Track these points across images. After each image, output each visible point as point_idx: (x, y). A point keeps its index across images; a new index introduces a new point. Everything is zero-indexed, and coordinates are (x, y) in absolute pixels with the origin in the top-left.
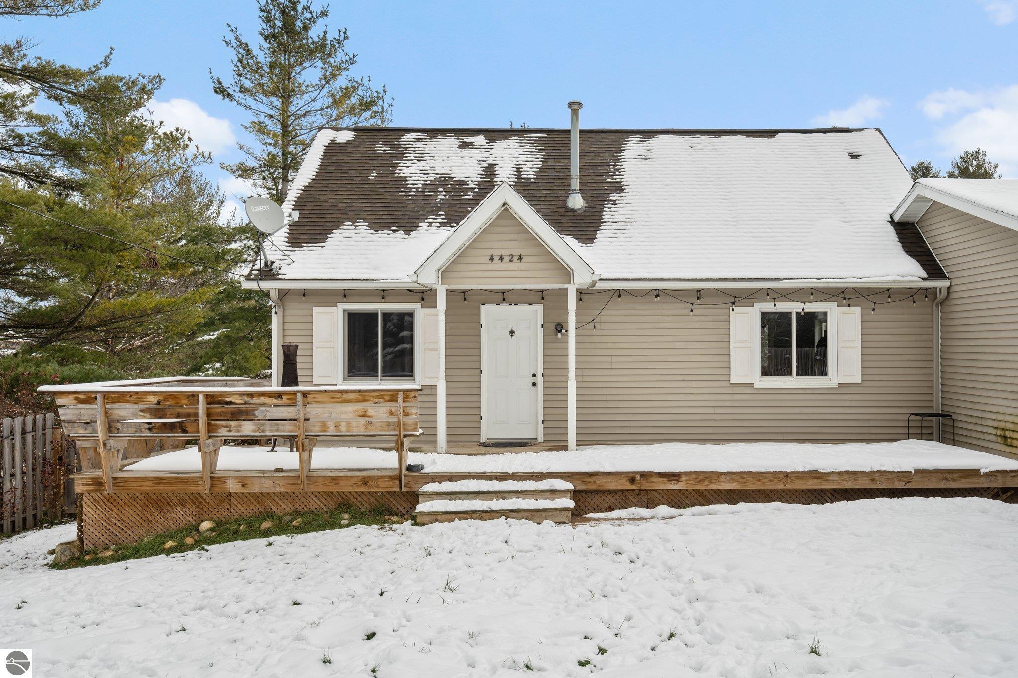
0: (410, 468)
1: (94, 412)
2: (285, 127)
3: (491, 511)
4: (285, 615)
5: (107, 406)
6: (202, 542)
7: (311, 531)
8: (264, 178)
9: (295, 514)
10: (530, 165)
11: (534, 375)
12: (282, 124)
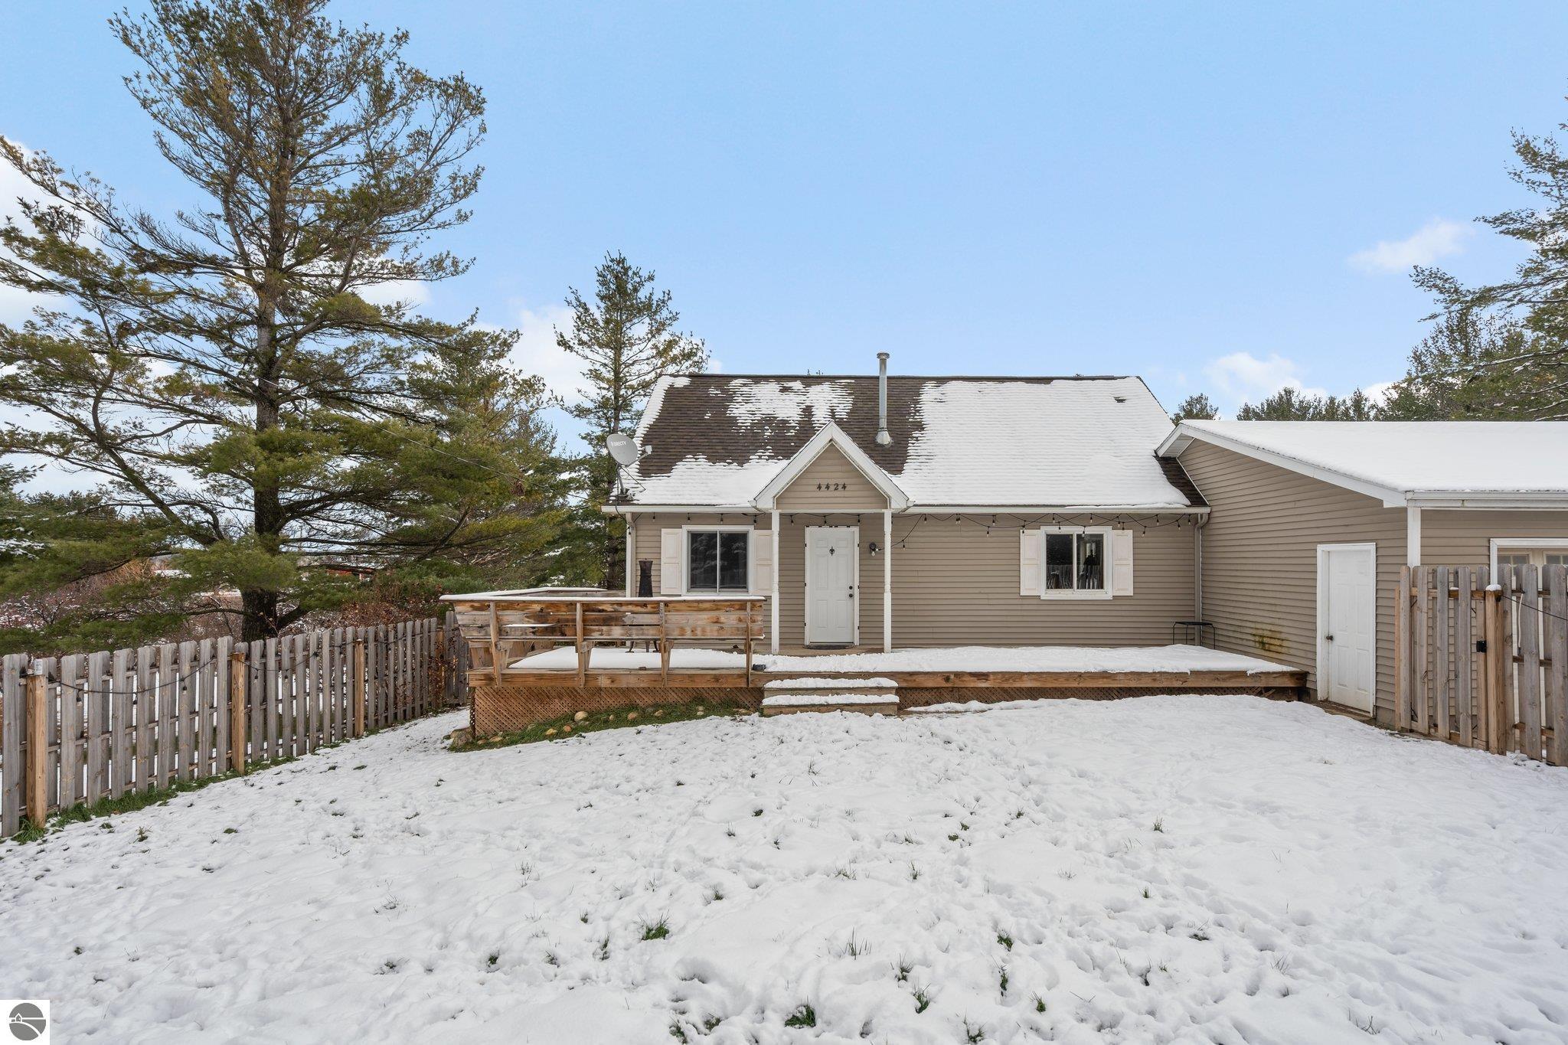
0: (755, 668)
1: (487, 618)
2: (617, 373)
3: (828, 705)
4: (674, 794)
5: (499, 613)
6: (578, 730)
7: (671, 721)
8: (599, 418)
9: (657, 706)
10: (842, 406)
11: (851, 588)
12: (614, 371)
